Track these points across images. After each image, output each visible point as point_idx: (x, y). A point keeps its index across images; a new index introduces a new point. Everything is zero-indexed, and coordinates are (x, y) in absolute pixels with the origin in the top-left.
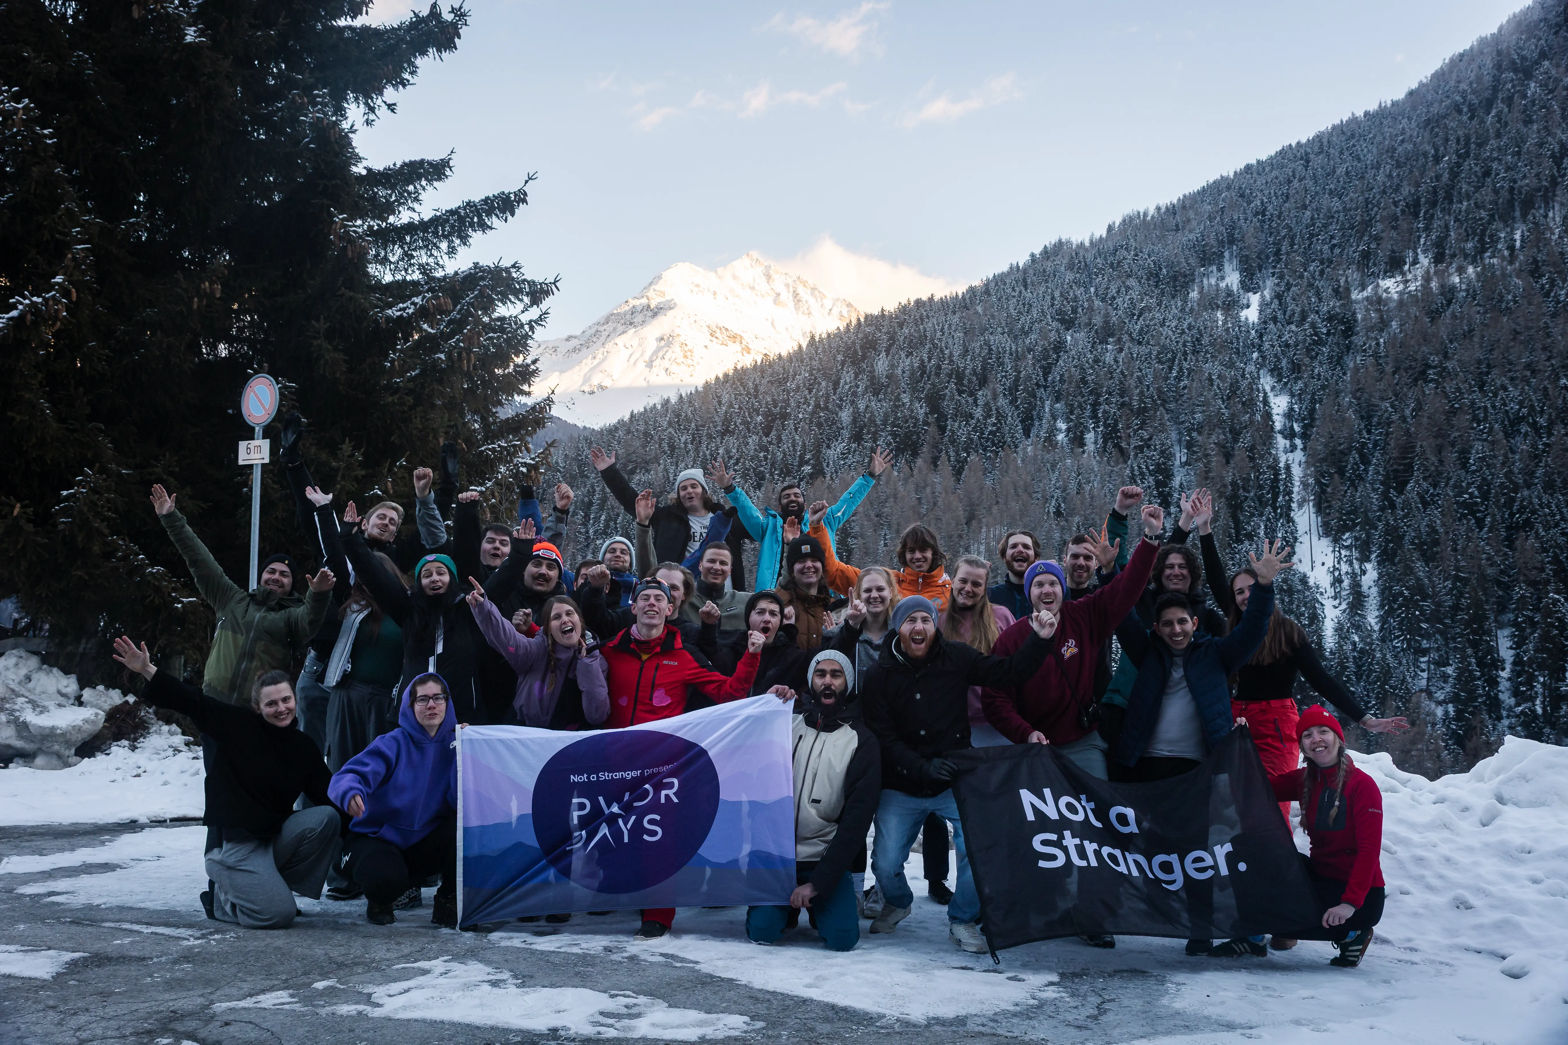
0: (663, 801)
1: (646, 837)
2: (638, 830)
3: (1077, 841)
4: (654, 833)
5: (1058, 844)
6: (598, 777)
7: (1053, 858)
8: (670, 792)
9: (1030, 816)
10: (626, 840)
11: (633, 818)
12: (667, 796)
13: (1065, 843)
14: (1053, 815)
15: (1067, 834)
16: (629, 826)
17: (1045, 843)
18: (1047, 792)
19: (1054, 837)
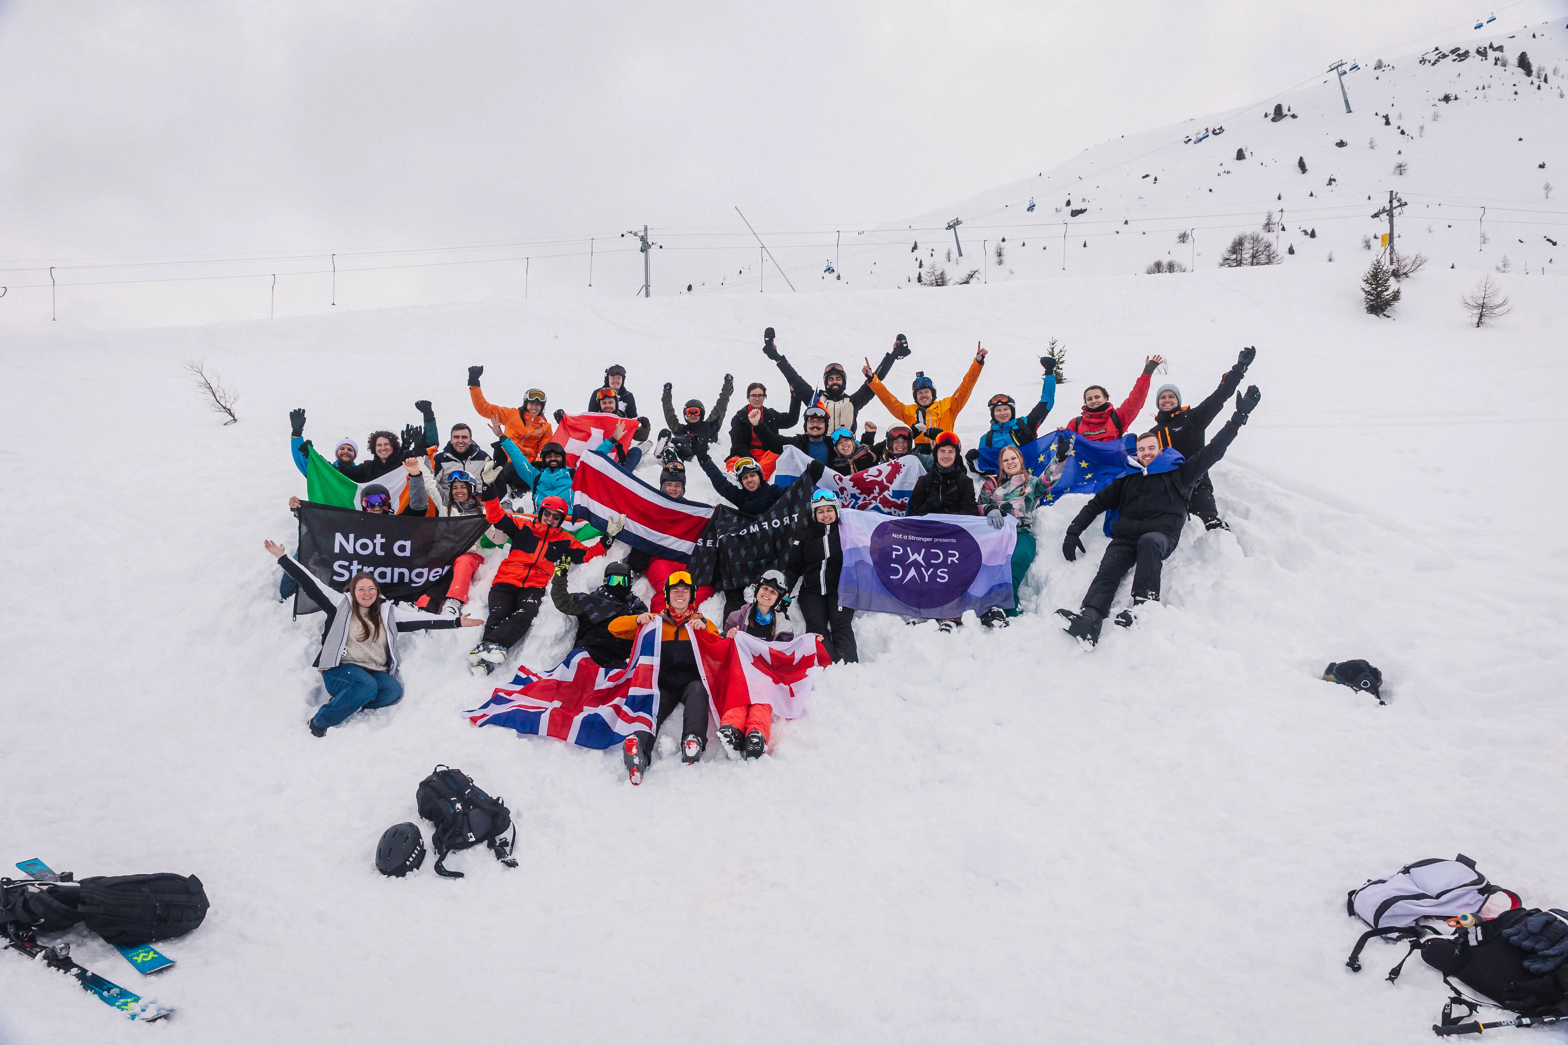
0: (949, 562)
1: (938, 580)
2: (934, 576)
3: (360, 567)
4: (944, 578)
5: (348, 568)
6: (908, 537)
7: (342, 575)
8: (954, 559)
9: (337, 550)
10: (927, 580)
11: (932, 570)
12: (952, 561)
13: (352, 567)
14: (350, 550)
15: (355, 562)
16: (929, 574)
17: (341, 566)
18: (352, 536)
19: (346, 564)
